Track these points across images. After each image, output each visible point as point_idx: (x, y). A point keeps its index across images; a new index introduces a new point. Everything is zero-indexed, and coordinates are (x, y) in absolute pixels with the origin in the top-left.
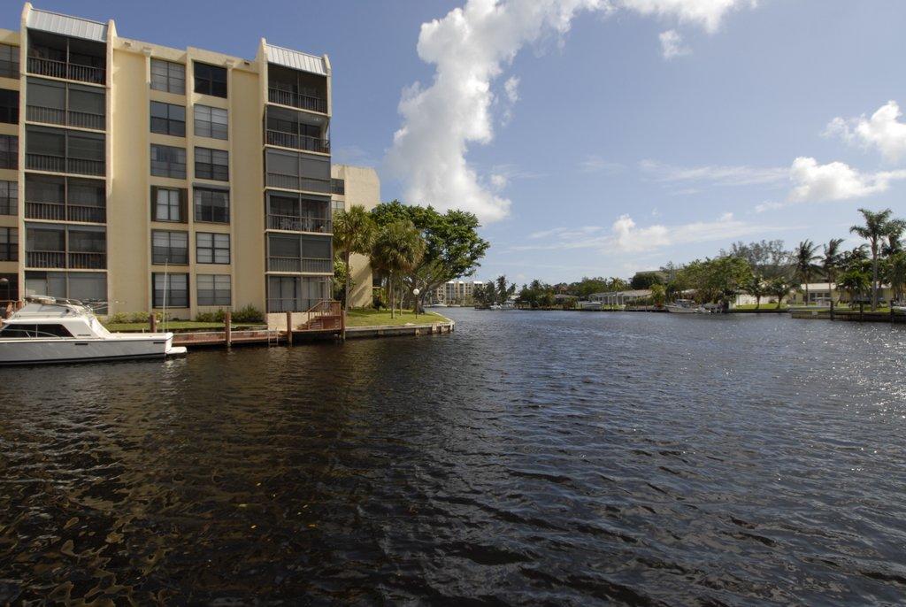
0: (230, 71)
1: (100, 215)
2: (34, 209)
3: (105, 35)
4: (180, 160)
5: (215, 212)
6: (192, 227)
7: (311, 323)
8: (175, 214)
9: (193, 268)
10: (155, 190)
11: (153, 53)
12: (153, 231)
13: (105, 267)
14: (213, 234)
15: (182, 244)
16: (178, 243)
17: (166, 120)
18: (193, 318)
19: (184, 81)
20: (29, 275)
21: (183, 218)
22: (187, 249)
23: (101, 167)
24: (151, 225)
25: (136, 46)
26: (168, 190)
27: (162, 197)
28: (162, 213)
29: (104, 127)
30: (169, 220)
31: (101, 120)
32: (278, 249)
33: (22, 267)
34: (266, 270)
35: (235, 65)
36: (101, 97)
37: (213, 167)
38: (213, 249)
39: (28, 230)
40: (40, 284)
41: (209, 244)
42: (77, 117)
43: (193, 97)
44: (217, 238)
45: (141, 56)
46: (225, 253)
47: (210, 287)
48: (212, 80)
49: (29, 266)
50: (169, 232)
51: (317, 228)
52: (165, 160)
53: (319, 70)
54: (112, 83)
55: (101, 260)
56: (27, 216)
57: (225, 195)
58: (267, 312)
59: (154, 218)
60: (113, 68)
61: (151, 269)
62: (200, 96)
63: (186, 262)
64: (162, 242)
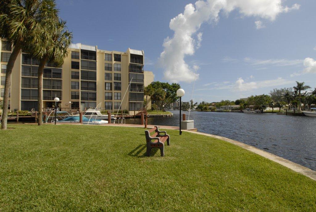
0: (121, 55)
1: (95, 89)
2: (82, 88)
3: (96, 50)
4: (111, 76)
5: (118, 88)
6: (113, 91)
7: (139, 113)
8: (109, 89)
9: (113, 100)
10: (105, 83)
11: (105, 53)
12: (105, 92)
13: (96, 101)
14: (117, 93)
15: (111, 95)
16: (110, 95)
17: (108, 68)
18: (113, 112)
19: (112, 58)
20: (82, 102)
21: (111, 89)
22: (112, 96)
23: (95, 79)
25: (102, 51)
26: (108, 83)
27: (107, 85)
28: (107, 88)
29: (96, 70)
31: (95, 69)
32: (132, 96)
33: (80, 101)
34: (129, 101)
35: (123, 54)
36: (95, 63)
37: (118, 78)
38: (117, 96)
39: (81, 93)
40: (83, 104)
41: (116, 95)
42: (91, 68)
43: (114, 62)
44: (118, 94)
45: (103, 53)
46: (120, 97)
47: (116, 105)
48: (118, 58)
50: (108, 92)
51: (140, 91)
52: (108, 76)
53: (141, 54)
54: (97, 60)
55: (95, 99)
56: (81, 90)
57: (120, 84)
58: (129, 110)
59: (105, 90)
60: (98, 56)
61: (105, 101)
62: (115, 62)
64: (107, 95)
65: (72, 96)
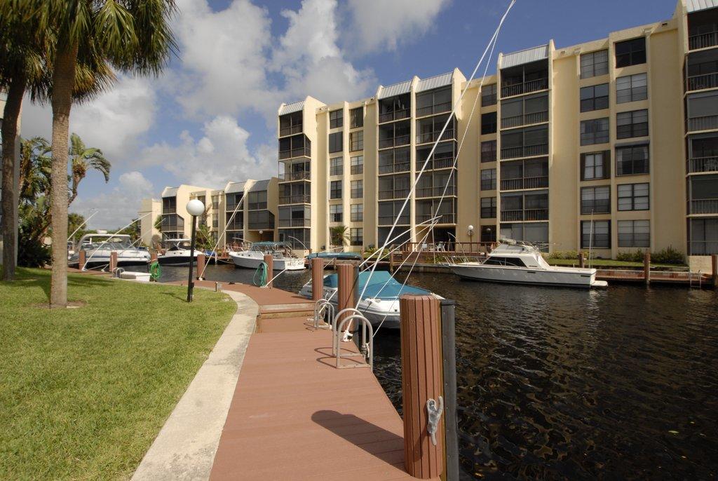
0: (648, 38)
1: (544, 182)
2: (506, 184)
3: (547, 53)
4: (604, 128)
5: (636, 164)
6: (614, 181)
8: (599, 173)
9: (614, 215)
10: (583, 156)
11: (582, 51)
12: (582, 188)
13: (547, 219)
14: (633, 185)
15: (606, 197)
16: (602, 196)
17: (593, 99)
18: (614, 257)
19: (607, 62)
20: (503, 226)
21: (606, 175)
22: (609, 200)
23: (545, 148)
24: (580, 184)
25: (568, 51)
26: (594, 154)
27: (589, 161)
28: (589, 173)
29: (547, 119)
30: (595, 178)
31: (546, 115)
33: (498, 221)
34: (688, 213)
35: (653, 31)
36: (545, 98)
37: (635, 126)
38: (633, 197)
39: (501, 197)
40: (508, 231)
41: (629, 194)
42: (531, 117)
43: (615, 72)
44: (636, 187)
45: (573, 57)
46: (645, 200)
47: (629, 231)
48: (632, 52)
49: (502, 220)
50: (595, 188)
52: (592, 131)
54: (553, 86)
55: (544, 214)
56: (501, 189)
57: (645, 149)
58: (689, 254)
59: (582, 179)
60: (553, 74)
61: (580, 218)
62: (621, 70)
63: (609, 211)
64: (588, 197)
65: (482, 209)
